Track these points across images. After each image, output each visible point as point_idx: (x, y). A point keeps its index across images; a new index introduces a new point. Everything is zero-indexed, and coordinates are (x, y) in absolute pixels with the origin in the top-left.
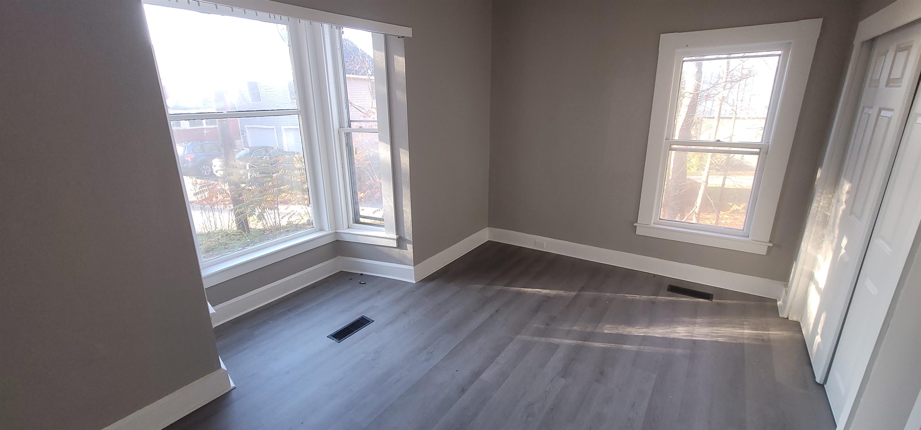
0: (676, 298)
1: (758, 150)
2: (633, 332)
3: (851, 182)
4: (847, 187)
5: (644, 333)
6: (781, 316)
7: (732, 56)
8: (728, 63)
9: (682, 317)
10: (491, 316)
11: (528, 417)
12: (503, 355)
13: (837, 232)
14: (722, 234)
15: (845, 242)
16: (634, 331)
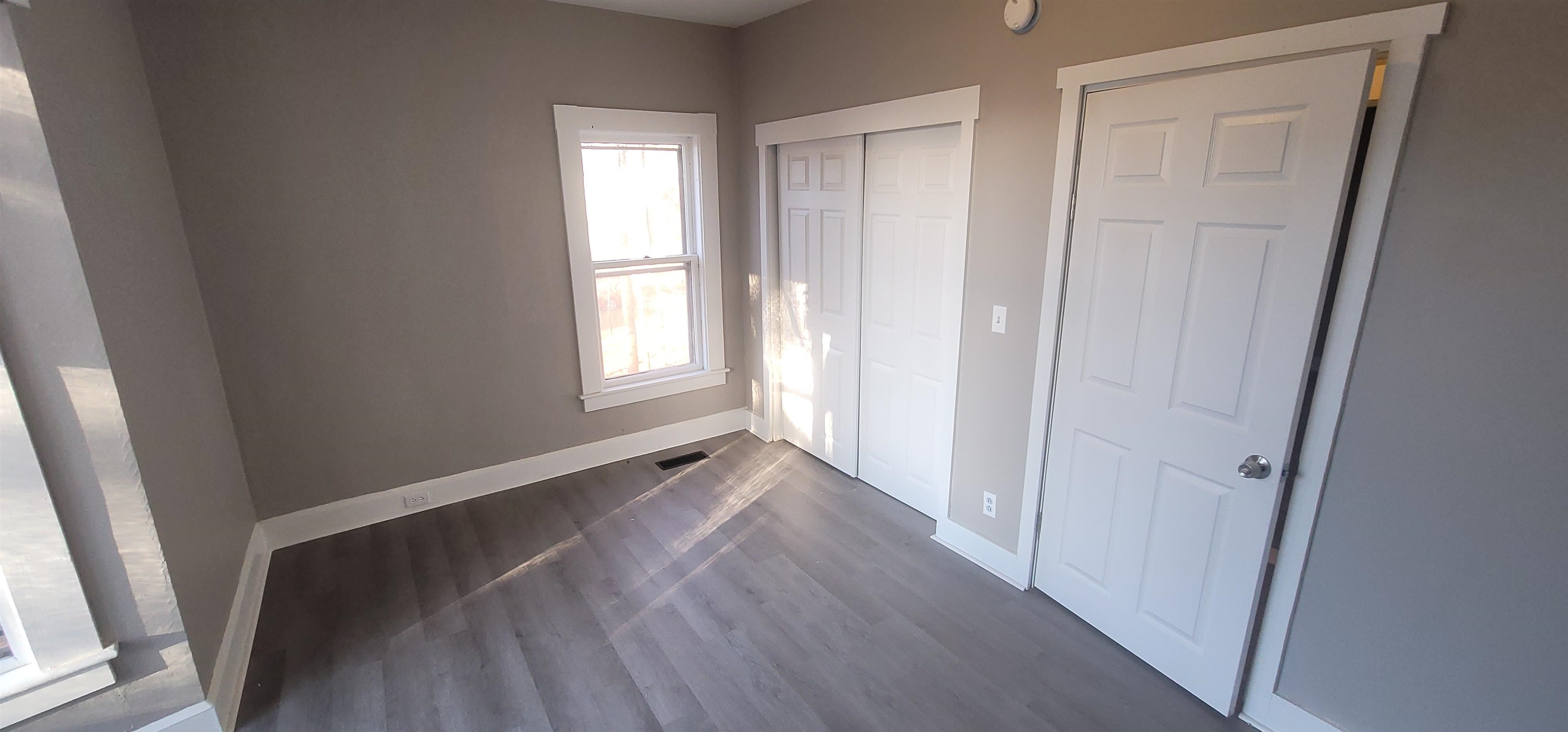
0: (682, 473)
1: (682, 264)
2: (705, 532)
3: (806, 283)
4: (800, 289)
5: (715, 525)
6: (768, 442)
7: (646, 146)
8: (643, 153)
9: (714, 488)
10: (525, 649)
11: (776, 696)
12: (635, 674)
13: (805, 333)
14: (679, 375)
15: (826, 339)
16: (705, 530)
